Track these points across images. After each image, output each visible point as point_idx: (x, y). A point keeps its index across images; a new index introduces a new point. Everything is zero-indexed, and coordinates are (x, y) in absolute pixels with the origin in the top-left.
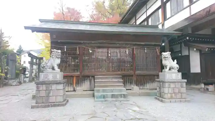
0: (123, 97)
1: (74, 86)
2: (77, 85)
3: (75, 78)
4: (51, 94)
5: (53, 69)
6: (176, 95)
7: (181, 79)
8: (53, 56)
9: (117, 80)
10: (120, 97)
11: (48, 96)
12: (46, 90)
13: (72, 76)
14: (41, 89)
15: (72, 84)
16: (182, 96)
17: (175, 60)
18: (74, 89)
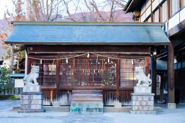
0: (98, 111)
1: (51, 100)
2: (54, 100)
3: (52, 92)
4: (32, 103)
5: (33, 82)
6: (143, 107)
7: (151, 93)
8: (33, 71)
9: (96, 95)
10: (95, 111)
11: (30, 104)
12: (28, 99)
13: (48, 90)
14: (24, 98)
15: (49, 98)
16: (148, 108)
17: (149, 75)
18: (51, 103)
